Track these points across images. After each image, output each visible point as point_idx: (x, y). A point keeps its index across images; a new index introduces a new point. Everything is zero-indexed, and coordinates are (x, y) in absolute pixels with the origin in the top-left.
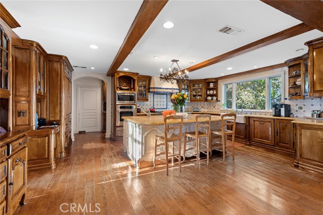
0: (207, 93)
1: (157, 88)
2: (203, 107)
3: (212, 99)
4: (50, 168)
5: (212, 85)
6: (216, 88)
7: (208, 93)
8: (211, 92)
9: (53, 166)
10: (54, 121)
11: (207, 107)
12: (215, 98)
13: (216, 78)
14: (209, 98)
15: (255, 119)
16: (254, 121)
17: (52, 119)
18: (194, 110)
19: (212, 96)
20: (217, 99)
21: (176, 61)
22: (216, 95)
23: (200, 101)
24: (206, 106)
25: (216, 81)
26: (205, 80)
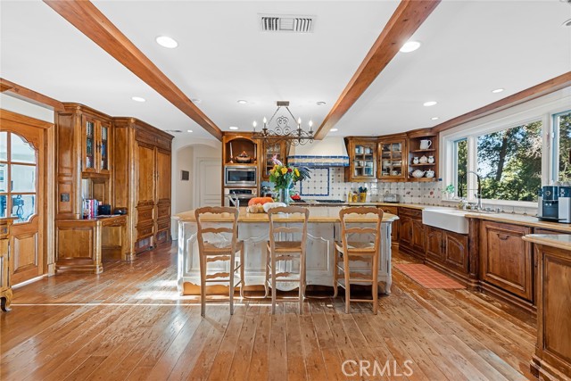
0: (412, 162)
1: (298, 157)
2: (409, 193)
3: (424, 176)
4: (93, 273)
5: (424, 145)
6: (433, 151)
7: (416, 162)
8: (423, 160)
9: (98, 270)
10: (120, 209)
11: (419, 193)
12: (430, 174)
13: (431, 129)
14: (418, 173)
15: (489, 226)
16: (488, 229)
17: (118, 206)
18: (385, 199)
19: (424, 168)
20: (435, 176)
21: (286, 104)
22: (434, 167)
23: (398, 180)
24: (416, 192)
25: (433, 135)
26: (408, 133)
